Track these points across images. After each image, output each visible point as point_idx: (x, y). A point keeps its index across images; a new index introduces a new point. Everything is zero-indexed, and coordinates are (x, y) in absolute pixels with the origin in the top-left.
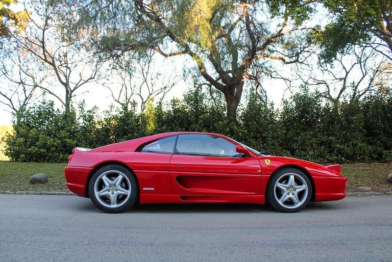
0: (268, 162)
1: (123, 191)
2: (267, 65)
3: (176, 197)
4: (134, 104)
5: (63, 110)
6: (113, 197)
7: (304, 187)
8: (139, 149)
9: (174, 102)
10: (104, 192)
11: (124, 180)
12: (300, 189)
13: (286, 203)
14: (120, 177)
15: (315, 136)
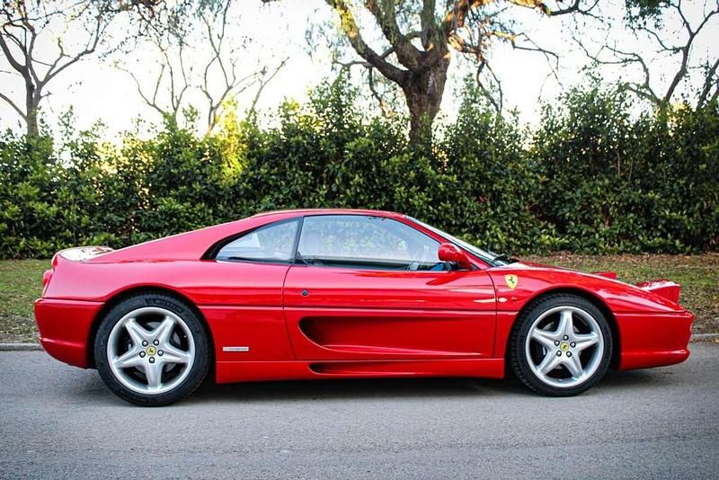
0: (512, 283)
1: (176, 356)
2: (503, 18)
3: (301, 366)
4: (192, 114)
5: (21, 132)
6: (153, 370)
7: (596, 337)
8: (210, 255)
9: (286, 109)
10: (130, 359)
11: (177, 329)
12: (585, 342)
13: (553, 374)
14: (168, 323)
15: (613, 188)
